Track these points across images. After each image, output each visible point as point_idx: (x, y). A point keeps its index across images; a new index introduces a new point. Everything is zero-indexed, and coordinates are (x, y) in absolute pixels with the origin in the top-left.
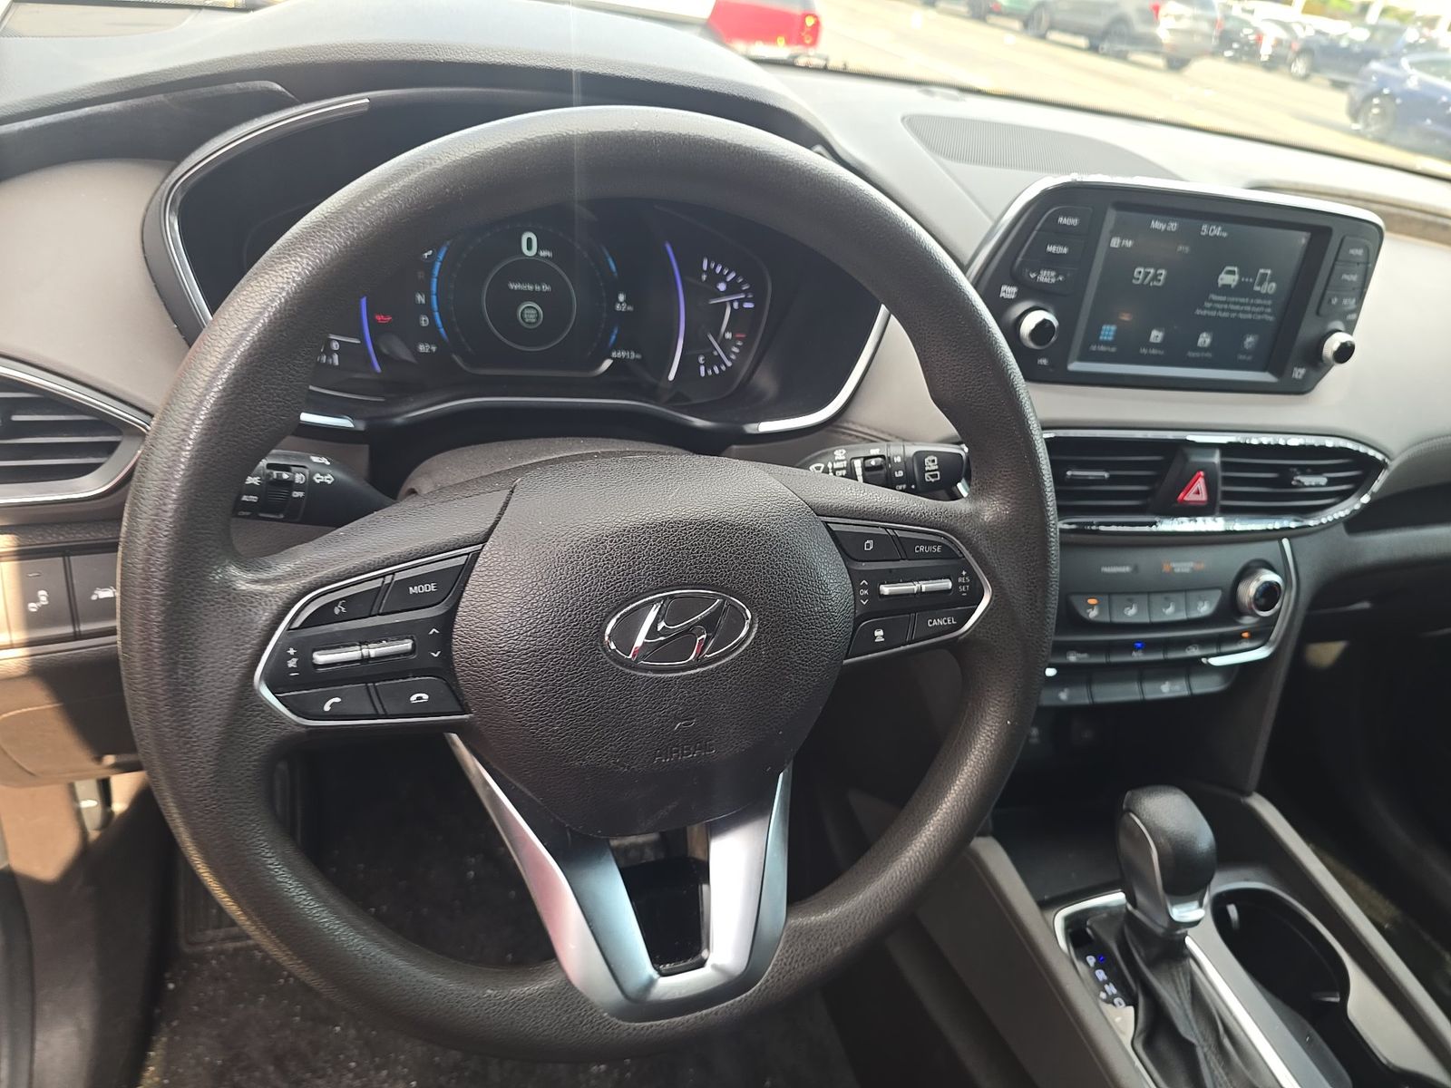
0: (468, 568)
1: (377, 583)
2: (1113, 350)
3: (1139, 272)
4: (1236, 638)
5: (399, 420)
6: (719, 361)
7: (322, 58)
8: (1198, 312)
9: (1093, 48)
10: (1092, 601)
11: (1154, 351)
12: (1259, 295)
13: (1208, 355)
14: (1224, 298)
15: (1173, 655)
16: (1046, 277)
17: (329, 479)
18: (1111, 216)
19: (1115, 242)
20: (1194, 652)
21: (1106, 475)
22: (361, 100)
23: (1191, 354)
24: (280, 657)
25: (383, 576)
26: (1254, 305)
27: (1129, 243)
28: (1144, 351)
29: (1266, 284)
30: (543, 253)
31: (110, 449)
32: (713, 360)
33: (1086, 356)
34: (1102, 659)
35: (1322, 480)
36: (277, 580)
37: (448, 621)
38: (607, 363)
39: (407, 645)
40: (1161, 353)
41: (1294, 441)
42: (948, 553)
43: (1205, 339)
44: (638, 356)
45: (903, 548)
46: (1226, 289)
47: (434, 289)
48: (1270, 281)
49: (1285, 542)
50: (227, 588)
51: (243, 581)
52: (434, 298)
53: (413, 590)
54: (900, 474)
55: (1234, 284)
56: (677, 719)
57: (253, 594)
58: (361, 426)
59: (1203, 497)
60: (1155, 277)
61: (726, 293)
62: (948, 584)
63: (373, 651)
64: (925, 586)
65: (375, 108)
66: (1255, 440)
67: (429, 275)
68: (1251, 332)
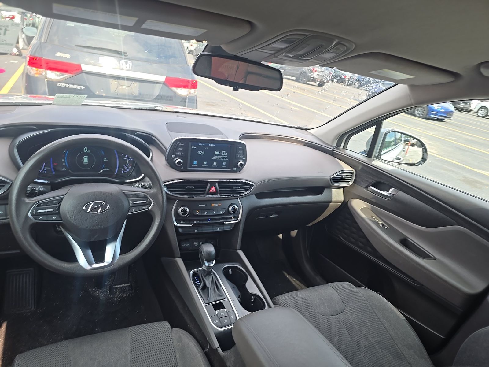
0: (62, 199)
1: (48, 201)
2: (197, 166)
3: (199, 153)
4: (231, 218)
5: (57, 182)
6: (126, 170)
7: (43, 124)
8: (212, 159)
9: (297, 80)
10: (198, 211)
11: (205, 166)
12: (223, 155)
13: (216, 166)
14: (217, 156)
15: (217, 222)
16: (180, 154)
17: (42, 189)
18: (190, 144)
19: (193, 147)
20: (221, 221)
21: (194, 187)
22: (49, 130)
23: (213, 166)
24: (32, 211)
25: (49, 200)
26: (223, 157)
27: (195, 148)
28: (203, 166)
29: (225, 154)
30: (88, 151)
31: (3, 186)
32: (125, 170)
33: (191, 167)
34: (201, 222)
35: (239, 187)
36: (33, 200)
37: (59, 207)
38: (102, 171)
39: (52, 210)
40: (207, 166)
41: (231, 180)
42: (146, 197)
43: (215, 163)
44: (109, 169)
45: (137, 196)
46: (217, 155)
47: (66, 158)
48: (226, 153)
49: (238, 199)
50: (24, 201)
51: (27, 201)
52: (66, 160)
53: (54, 202)
54: (147, 187)
55: (218, 154)
56: (96, 221)
57: (29, 203)
58: (49, 182)
59: (214, 191)
60: (202, 153)
61: (127, 157)
62: (145, 201)
63: (47, 210)
64: (141, 202)
65: (51, 132)
66: (223, 180)
67: (65, 156)
68: (224, 162)
